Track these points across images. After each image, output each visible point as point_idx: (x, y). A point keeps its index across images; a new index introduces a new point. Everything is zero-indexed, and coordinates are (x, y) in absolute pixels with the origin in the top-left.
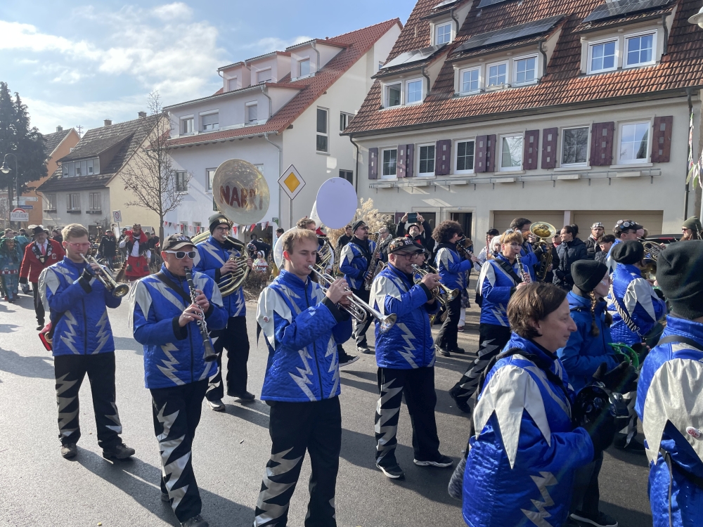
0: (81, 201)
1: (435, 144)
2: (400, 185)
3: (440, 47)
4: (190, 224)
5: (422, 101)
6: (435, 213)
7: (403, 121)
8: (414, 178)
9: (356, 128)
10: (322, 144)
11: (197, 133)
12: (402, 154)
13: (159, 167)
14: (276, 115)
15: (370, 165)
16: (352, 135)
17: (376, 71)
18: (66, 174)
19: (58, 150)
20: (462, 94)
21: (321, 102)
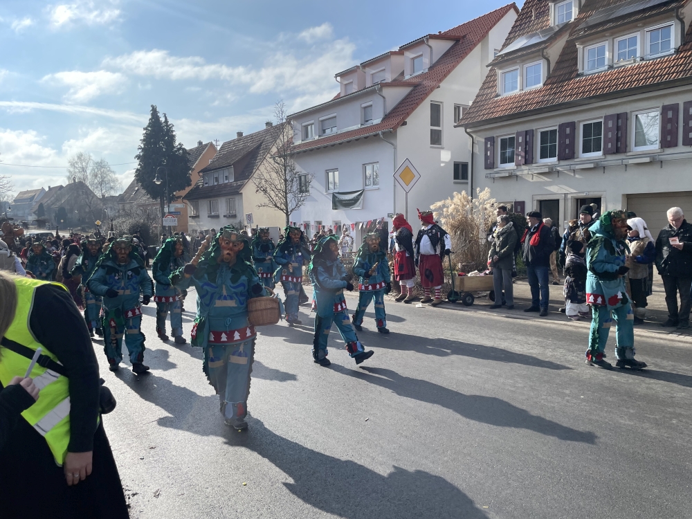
0: (220, 206)
1: (557, 128)
2: (518, 173)
3: (561, 26)
4: (312, 223)
5: (541, 84)
6: (558, 200)
7: (521, 106)
8: (534, 165)
9: (470, 119)
10: (436, 138)
11: (317, 138)
12: (520, 141)
13: (285, 170)
14: (390, 113)
15: (486, 154)
16: (466, 126)
17: (491, 58)
18: (206, 183)
19: (199, 162)
20: (587, 71)
21: (435, 96)
